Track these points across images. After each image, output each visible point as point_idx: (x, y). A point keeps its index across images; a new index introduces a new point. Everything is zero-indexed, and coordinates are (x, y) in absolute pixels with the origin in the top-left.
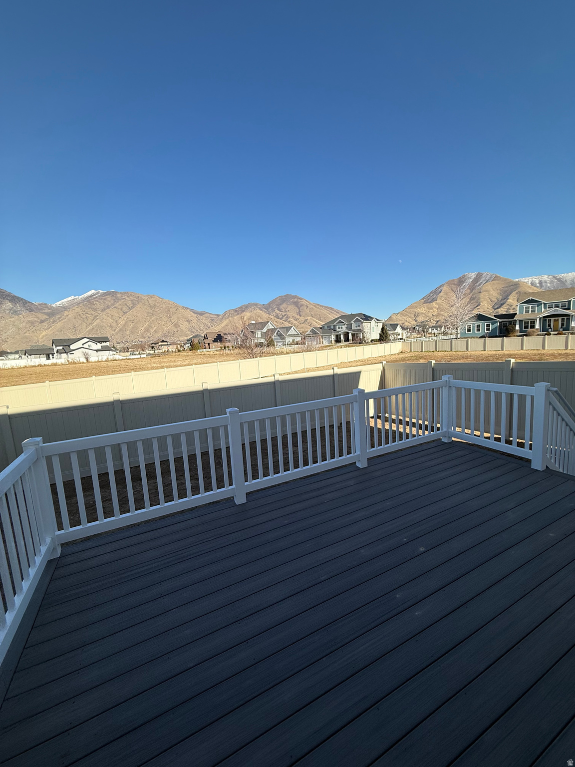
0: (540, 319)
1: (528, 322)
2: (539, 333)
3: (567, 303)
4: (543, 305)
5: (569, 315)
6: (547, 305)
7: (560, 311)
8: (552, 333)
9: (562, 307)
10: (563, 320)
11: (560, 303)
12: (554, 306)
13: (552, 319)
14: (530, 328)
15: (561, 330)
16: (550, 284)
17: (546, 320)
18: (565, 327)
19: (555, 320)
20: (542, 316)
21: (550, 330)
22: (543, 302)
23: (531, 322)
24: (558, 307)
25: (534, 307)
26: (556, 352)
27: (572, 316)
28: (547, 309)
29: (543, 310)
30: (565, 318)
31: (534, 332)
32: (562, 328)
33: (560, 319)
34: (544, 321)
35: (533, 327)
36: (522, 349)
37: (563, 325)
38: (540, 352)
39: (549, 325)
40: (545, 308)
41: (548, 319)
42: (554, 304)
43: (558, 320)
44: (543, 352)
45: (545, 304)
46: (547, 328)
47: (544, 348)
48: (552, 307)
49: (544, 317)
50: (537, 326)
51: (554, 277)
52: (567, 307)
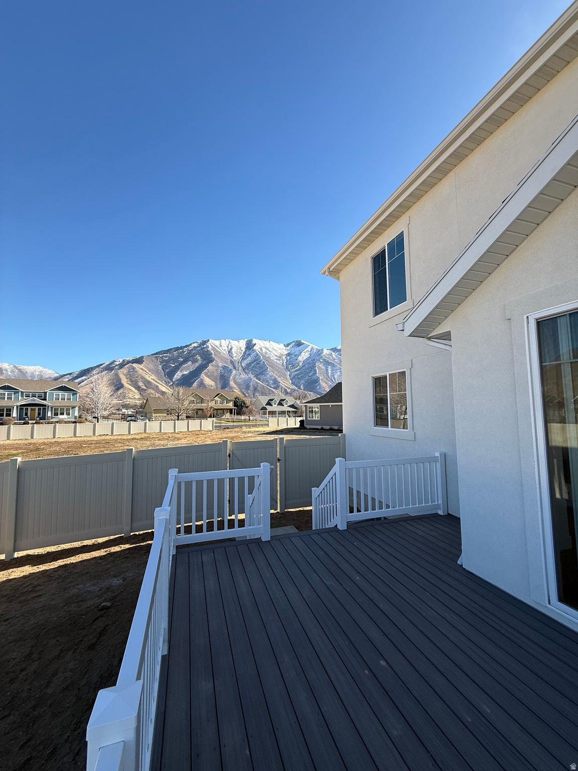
0: (17, 407)
1: (4, 409)
2: (16, 421)
3: (43, 394)
4: (20, 393)
5: (45, 406)
6: (25, 393)
7: (38, 401)
8: (30, 421)
9: (38, 397)
10: (39, 410)
11: (37, 394)
12: (31, 396)
13: (29, 408)
14: (6, 416)
15: (38, 419)
16: (11, 372)
17: (23, 409)
18: (41, 416)
19: (32, 410)
20: (19, 404)
21: (27, 419)
22: (20, 390)
23: (7, 409)
24: (35, 397)
25: (11, 395)
26: (46, 441)
27: (48, 406)
28: (24, 398)
29: (20, 398)
30: (42, 408)
31: (11, 420)
32: (38, 417)
33: (37, 408)
34: (21, 409)
35: (9, 415)
36: (8, 438)
37: (39, 414)
38: (29, 441)
39: (26, 414)
40: (22, 396)
41: (24, 408)
42: (31, 393)
43: (34, 410)
44: (33, 441)
45: (22, 392)
46: (24, 416)
47: (32, 437)
48: (29, 397)
49: (20, 406)
50: (14, 414)
51: (15, 366)
52: (43, 398)
